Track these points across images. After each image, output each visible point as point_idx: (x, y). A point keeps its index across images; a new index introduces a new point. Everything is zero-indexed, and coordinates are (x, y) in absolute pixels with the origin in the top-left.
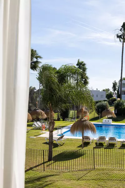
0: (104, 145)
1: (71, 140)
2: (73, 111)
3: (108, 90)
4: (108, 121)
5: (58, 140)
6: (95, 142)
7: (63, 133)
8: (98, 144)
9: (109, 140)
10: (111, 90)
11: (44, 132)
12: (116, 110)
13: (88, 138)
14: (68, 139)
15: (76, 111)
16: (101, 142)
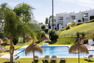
0: (48, 61)
1: (24, 59)
2: (21, 38)
3: (42, 24)
4: (46, 44)
5: (15, 60)
6: (42, 59)
7: (17, 54)
8: (44, 61)
9: (52, 58)
10: (44, 24)
11: (3, 54)
12: (50, 37)
13: (37, 57)
14: (22, 59)
15: (23, 38)
16: (46, 59)
